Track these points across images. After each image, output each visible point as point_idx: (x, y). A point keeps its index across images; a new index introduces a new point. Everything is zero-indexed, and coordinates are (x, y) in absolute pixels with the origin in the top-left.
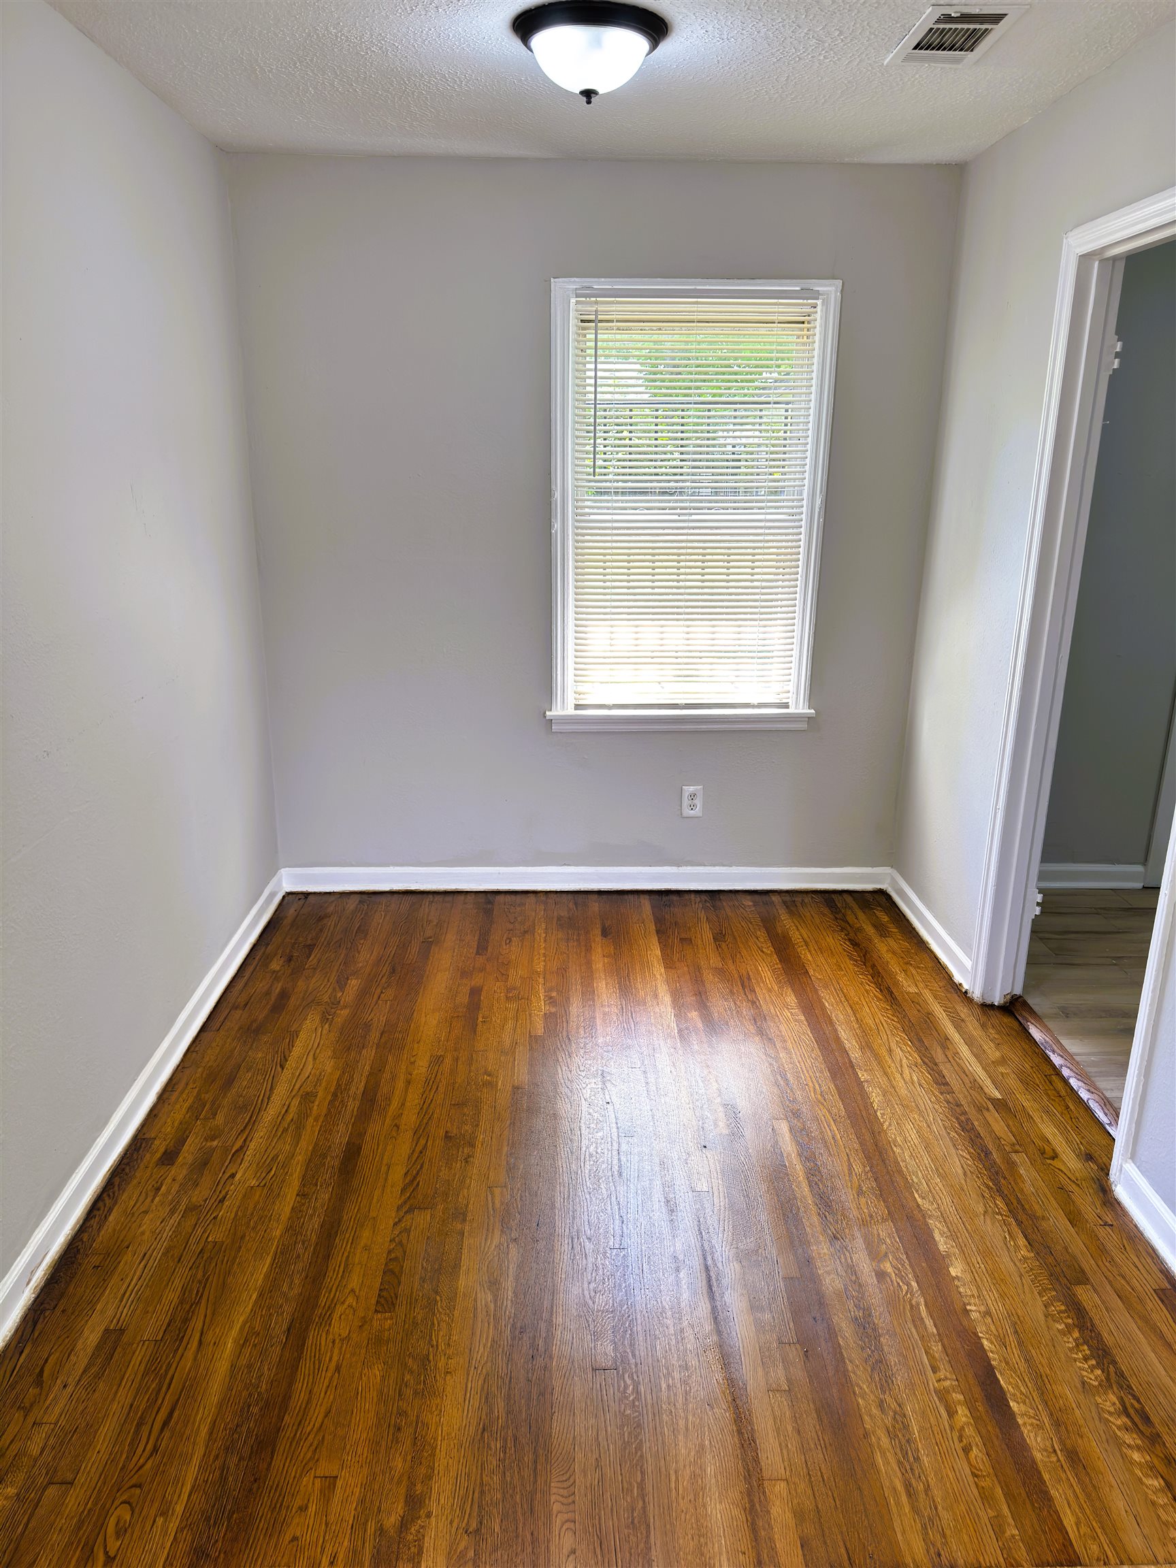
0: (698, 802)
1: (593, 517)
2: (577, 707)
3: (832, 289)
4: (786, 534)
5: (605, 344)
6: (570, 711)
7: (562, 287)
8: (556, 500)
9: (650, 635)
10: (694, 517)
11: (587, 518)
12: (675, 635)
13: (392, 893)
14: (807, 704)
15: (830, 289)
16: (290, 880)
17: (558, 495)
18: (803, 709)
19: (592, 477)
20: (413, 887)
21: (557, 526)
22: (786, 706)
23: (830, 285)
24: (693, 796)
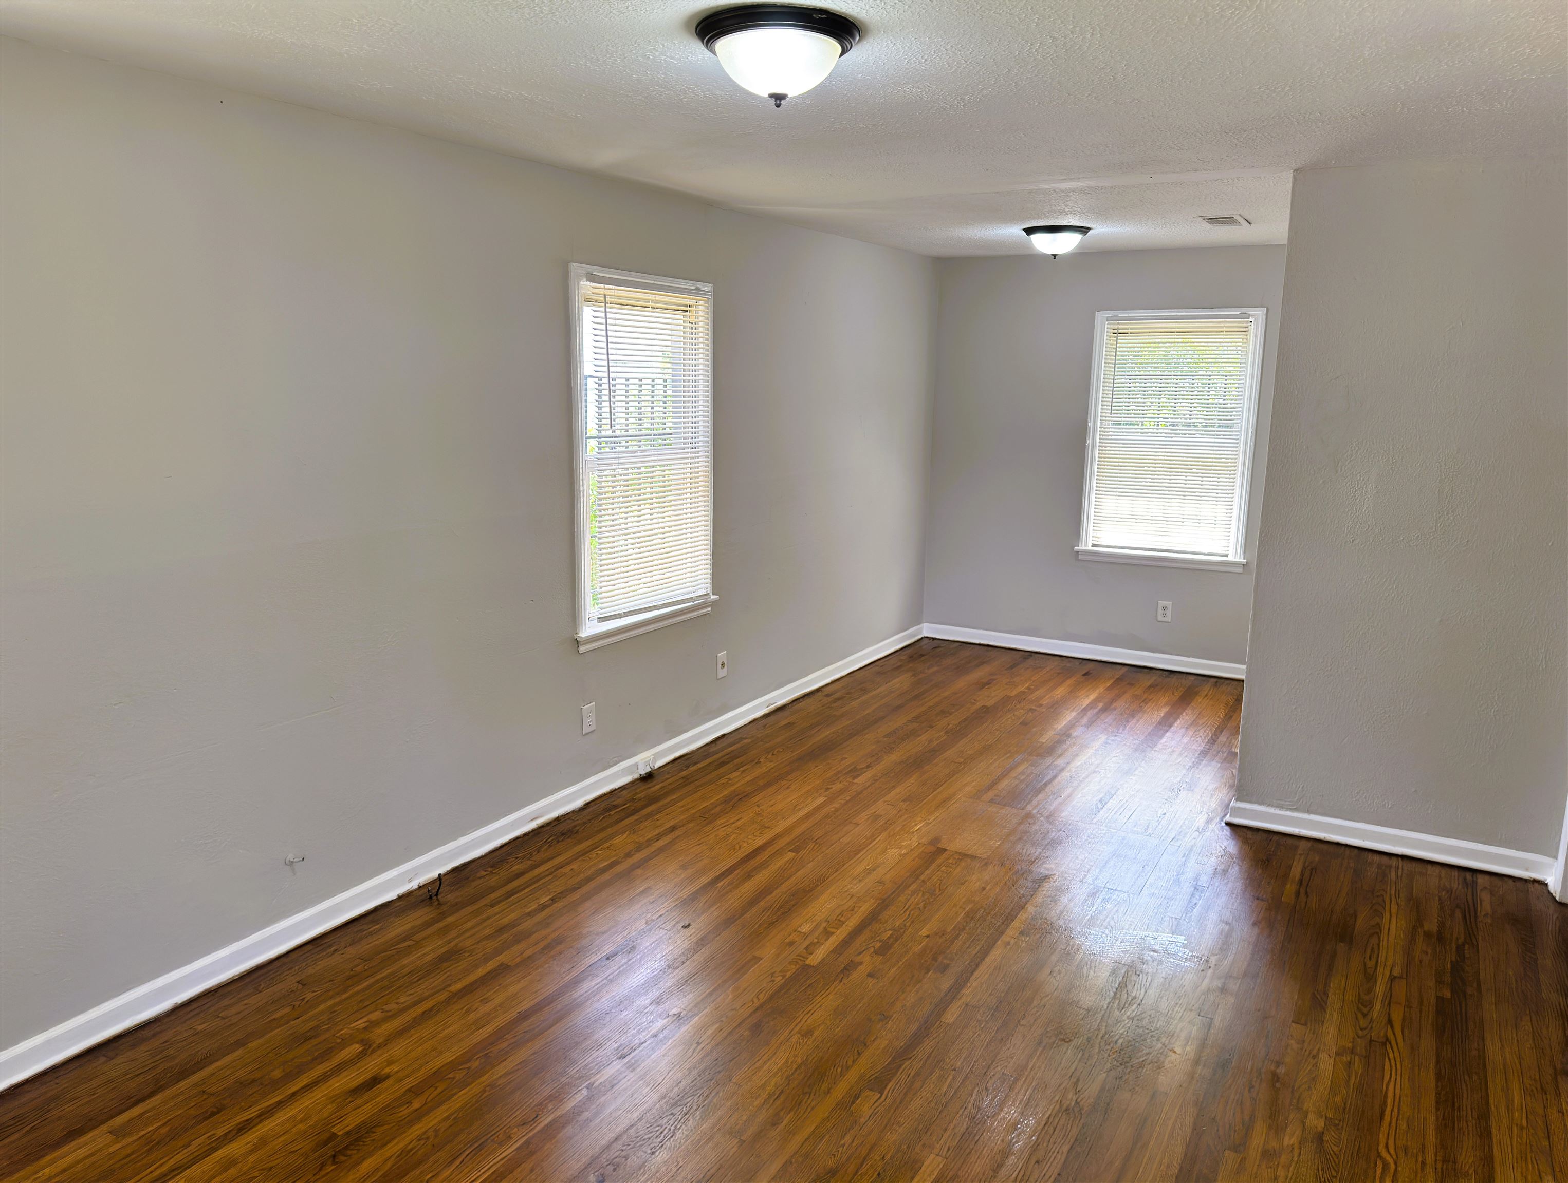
0: (1169, 612)
1: (1113, 437)
2: (1094, 545)
3: (1260, 312)
4: (1232, 451)
5: (1121, 345)
6: (1090, 548)
7: (1101, 316)
8: (1090, 427)
9: (1141, 505)
10: (1174, 439)
11: (1110, 437)
12: (1156, 506)
13: (980, 645)
14: (1242, 556)
15: (1260, 313)
16: (928, 630)
17: (1091, 424)
18: (1240, 558)
19: (1110, 415)
20: (983, 642)
21: (1089, 442)
22: (1227, 556)
23: (1259, 311)
24: (1165, 608)
